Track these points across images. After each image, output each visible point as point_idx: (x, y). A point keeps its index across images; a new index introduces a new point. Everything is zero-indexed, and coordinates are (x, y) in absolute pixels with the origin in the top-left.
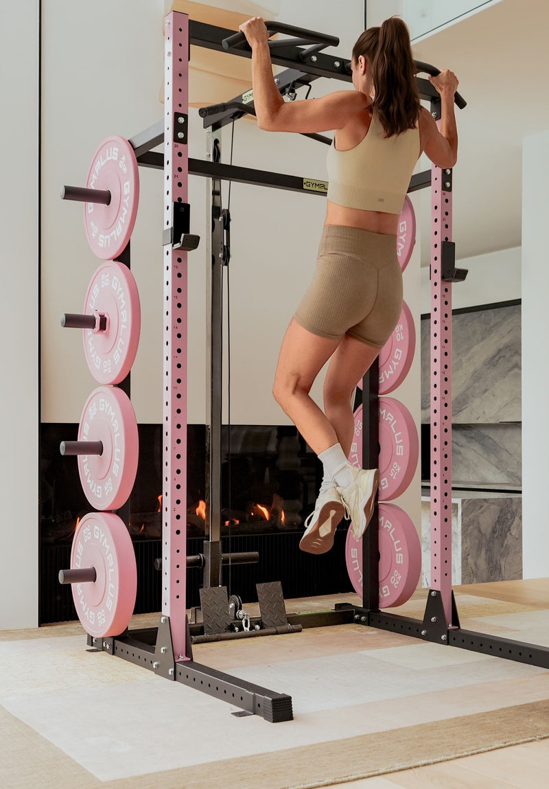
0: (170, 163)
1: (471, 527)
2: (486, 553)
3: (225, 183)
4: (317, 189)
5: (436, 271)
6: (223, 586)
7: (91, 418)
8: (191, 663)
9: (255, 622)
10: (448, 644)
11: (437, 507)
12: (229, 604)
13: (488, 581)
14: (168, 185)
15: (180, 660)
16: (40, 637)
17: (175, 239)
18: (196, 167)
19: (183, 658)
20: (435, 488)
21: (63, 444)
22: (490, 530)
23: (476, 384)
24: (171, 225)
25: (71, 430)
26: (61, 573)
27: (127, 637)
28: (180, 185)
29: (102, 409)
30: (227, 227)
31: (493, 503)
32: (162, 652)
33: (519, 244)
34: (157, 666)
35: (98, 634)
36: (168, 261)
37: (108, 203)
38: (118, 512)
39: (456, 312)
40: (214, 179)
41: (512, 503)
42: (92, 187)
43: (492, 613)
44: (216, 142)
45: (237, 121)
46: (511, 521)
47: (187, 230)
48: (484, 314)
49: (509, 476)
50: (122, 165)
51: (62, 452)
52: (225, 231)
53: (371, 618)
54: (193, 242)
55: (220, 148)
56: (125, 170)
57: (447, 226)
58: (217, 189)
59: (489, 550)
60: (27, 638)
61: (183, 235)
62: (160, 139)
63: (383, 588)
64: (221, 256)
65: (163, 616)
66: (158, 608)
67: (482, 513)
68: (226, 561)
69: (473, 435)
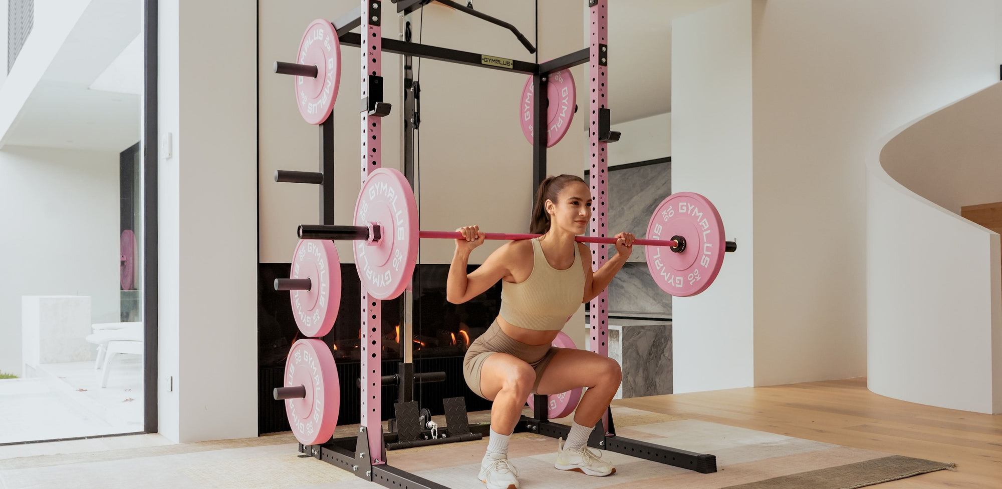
0: (366, 42)
1: (631, 350)
2: (643, 372)
3: (415, 59)
4: (493, 64)
5: (594, 134)
6: (415, 400)
7: (301, 260)
8: (385, 466)
9: (441, 431)
10: (605, 449)
11: (596, 333)
12: (420, 416)
13: (645, 395)
14: (365, 61)
15: (376, 463)
16: (258, 445)
17: (371, 107)
18: (389, 45)
19: (379, 462)
20: (594, 317)
21: (276, 281)
22: (646, 353)
23: (636, 229)
24: (367, 95)
25: (284, 270)
26: (275, 390)
27: (332, 445)
28: (374, 61)
29: (309, 251)
30: (417, 96)
31: (650, 330)
32: (361, 457)
33: (668, 109)
34: (357, 469)
35: (308, 441)
36: (365, 125)
37: (316, 76)
38: (324, 339)
39: (611, 169)
40: (406, 56)
41: (665, 329)
42: (302, 62)
43: (644, 422)
44: (408, 24)
45: (425, 7)
46: (664, 344)
47: (381, 99)
48: (643, 169)
49: (664, 307)
50: (326, 44)
51: (276, 288)
52: (416, 99)
53: (541, 428)
54: (385, 110)
55: (411, 29)
56: (329, 48)
57: (603, 95)
58: (409, 64)
59: (646, 370)
60: (248, 445)
61: (377, 103)
62: (357, 22)
63: (551, 402)
64: (412, 120)
65: (362, 426)
66: (358, 421)
67: (640, 338)
68: (417, 380)
69: (634, 271)
